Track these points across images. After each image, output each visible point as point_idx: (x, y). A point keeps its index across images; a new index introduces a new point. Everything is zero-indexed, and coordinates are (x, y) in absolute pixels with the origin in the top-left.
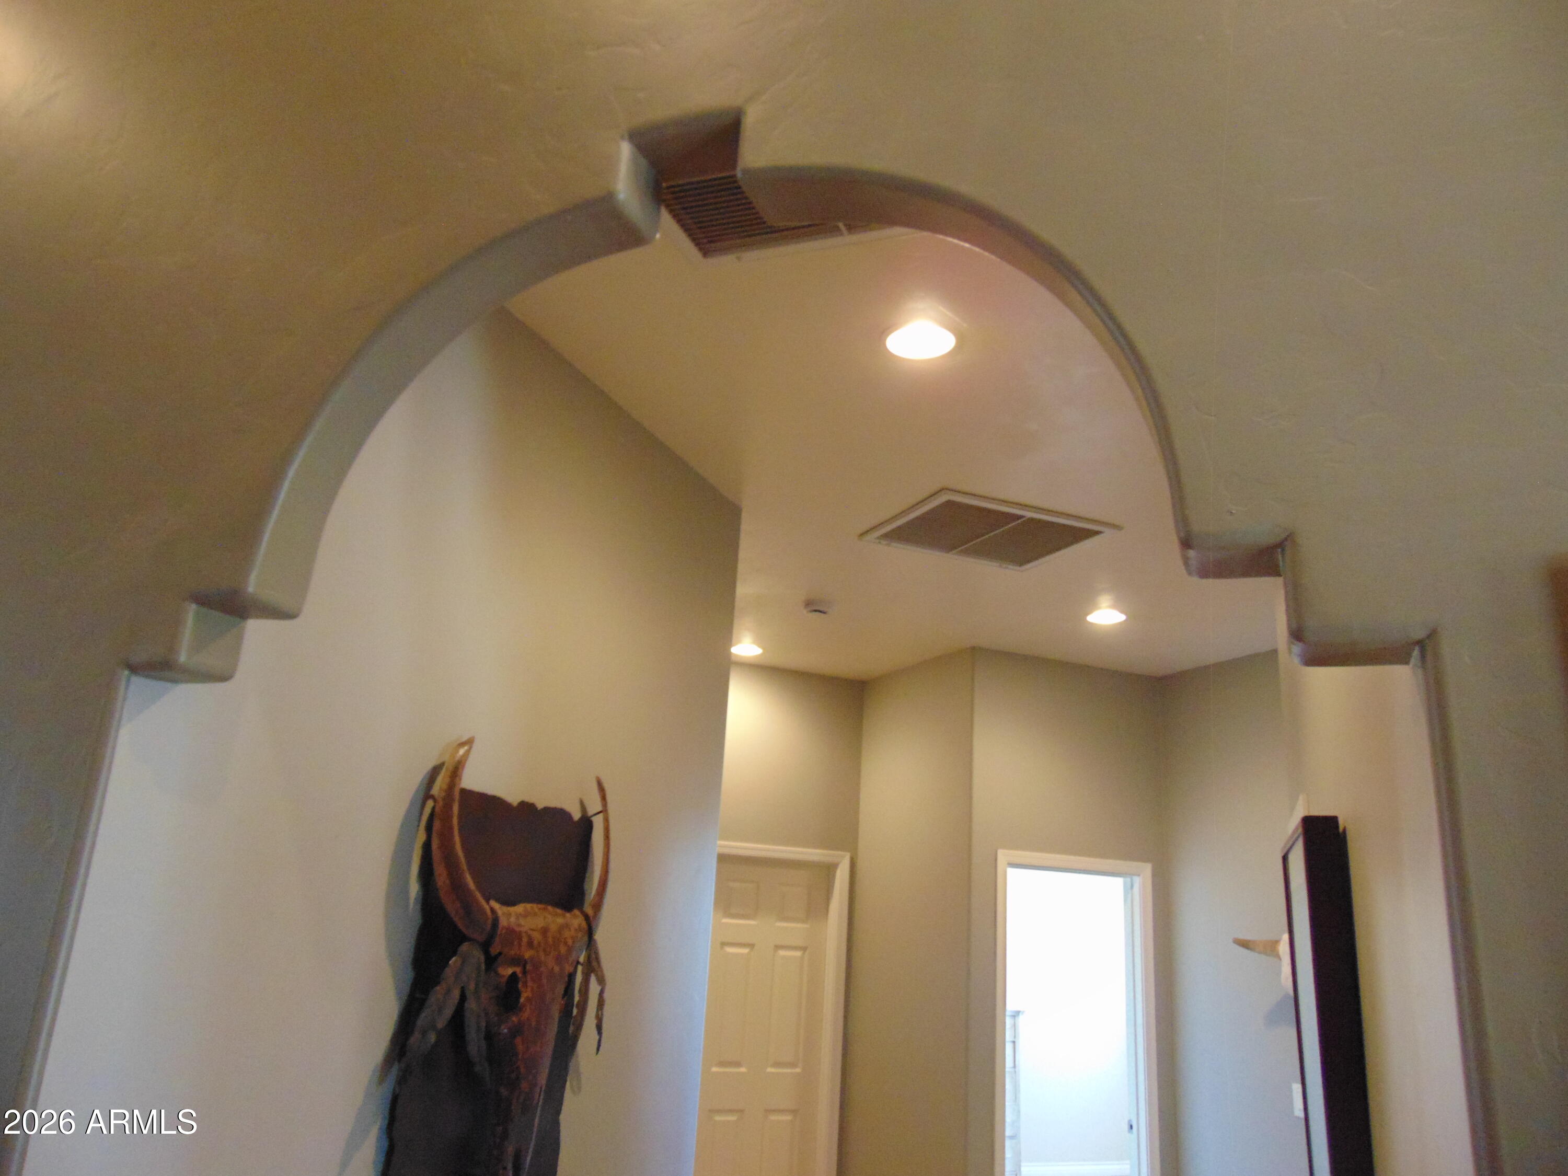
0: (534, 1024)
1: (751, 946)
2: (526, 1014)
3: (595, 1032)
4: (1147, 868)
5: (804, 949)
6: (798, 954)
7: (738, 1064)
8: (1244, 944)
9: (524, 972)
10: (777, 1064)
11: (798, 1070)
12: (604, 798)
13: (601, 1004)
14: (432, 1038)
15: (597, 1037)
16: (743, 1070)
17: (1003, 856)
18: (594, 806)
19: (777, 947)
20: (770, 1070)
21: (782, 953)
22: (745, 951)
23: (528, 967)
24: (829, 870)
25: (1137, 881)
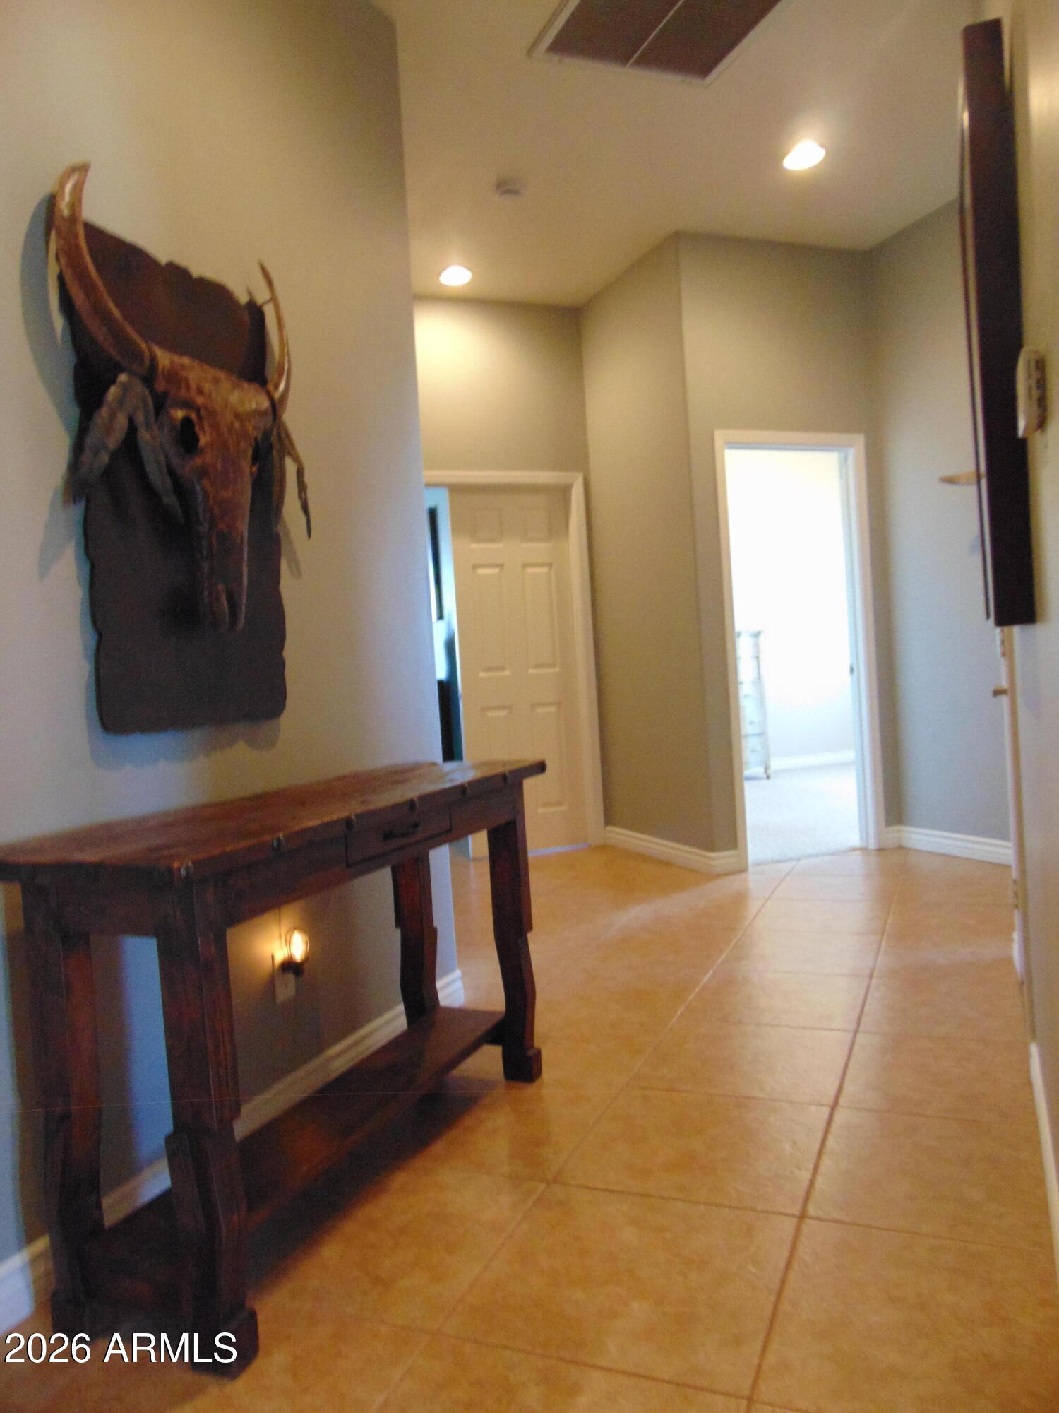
0: (219, 467)
1: (501, 566)
2: (209, 457)
3: (301, 513)
4: (860, 440)
5: (550, 565)
6: (545, 570)
7: (502, 669)
8: (950, 480)
9: (200, 418)
10: (538, 666)
11: (557, 670)
12: (270, 283)
13: (302, 487)
14: (105, 458)
15: (304, 520)
16: (507, 673)
17: (720, 436)
18: (262, 296)
19: (525, 566)
20: (532, 671)
21: (530, 570)
22: (496, 571)
23: (202, 412)
24: (565, 491)
25: (851, 453)
